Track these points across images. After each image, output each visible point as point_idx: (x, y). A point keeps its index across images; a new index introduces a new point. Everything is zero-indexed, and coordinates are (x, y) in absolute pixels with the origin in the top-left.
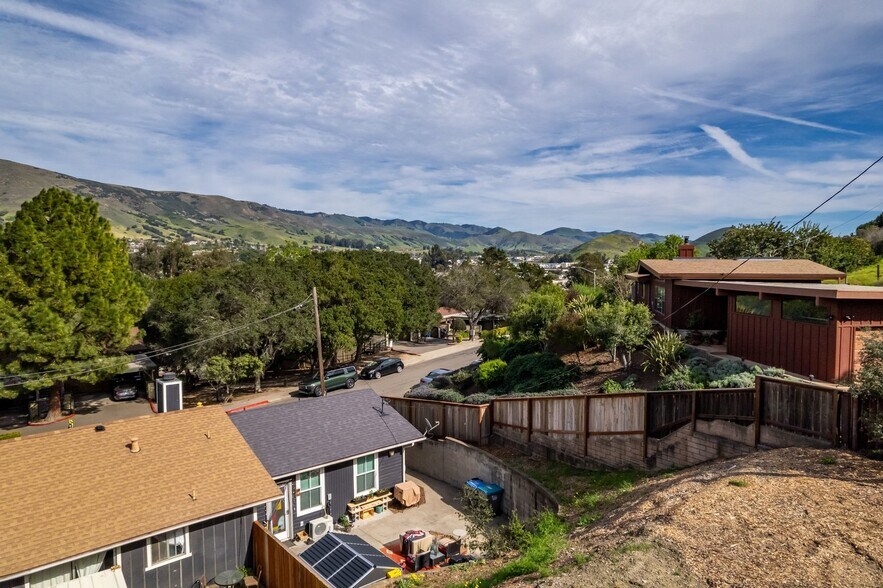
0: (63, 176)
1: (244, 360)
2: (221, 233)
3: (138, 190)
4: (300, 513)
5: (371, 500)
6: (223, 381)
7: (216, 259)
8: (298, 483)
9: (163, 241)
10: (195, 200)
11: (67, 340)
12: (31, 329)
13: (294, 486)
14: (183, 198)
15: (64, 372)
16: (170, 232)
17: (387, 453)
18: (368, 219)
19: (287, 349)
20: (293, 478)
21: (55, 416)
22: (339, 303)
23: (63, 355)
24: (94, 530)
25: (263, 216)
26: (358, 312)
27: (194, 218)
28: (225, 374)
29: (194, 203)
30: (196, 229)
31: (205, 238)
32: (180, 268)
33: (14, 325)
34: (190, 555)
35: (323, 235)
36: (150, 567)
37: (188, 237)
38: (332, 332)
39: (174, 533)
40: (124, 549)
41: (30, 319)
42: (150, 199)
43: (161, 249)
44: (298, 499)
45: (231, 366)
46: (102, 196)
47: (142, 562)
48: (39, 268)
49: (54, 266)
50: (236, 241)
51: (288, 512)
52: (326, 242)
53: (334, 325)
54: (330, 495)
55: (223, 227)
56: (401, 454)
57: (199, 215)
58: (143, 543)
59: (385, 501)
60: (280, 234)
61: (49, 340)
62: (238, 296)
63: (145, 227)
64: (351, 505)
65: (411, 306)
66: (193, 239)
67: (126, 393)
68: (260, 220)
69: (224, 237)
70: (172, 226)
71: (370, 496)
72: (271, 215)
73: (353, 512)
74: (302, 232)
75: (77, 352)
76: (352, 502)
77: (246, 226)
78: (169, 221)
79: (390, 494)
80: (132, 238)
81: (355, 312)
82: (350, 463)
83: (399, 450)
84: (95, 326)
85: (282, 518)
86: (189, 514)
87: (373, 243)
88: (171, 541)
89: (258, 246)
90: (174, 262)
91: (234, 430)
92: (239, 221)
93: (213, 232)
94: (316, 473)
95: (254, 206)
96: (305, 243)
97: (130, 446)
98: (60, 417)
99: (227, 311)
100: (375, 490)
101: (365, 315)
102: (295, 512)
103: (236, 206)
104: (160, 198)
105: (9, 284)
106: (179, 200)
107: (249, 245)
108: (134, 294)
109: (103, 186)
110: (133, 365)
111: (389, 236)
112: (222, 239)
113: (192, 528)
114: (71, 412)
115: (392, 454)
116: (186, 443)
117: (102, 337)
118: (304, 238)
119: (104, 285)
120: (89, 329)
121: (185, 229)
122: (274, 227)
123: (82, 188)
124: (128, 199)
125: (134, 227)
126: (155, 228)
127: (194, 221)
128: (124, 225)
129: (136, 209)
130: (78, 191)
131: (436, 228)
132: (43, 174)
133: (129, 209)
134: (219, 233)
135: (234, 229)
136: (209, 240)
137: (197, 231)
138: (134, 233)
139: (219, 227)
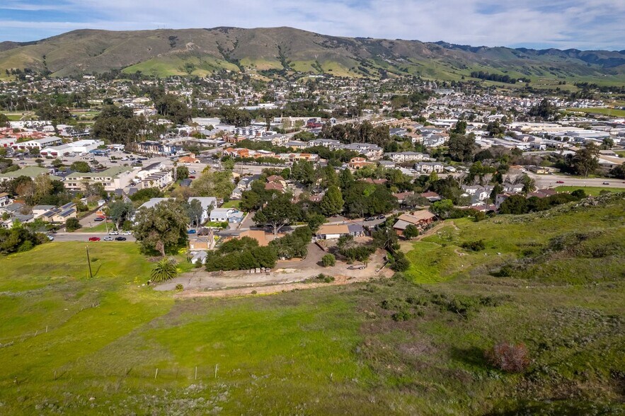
0: (317, 35)
2: (406, 70)
10: (391, 45)
14: (384, 44)
16: (374, 70)
18: (523, 50)
25: (437, 55)
27: (389, 59)
29: (390, 47)
30: (390, 68)
31: (394, 75)
35: (479, 69)
37: (385, 76)
42: (364, 47)
46: (336, 47)
50: (414, 77)
52: (479, 77)
55: (408, 65)
57: (394, 56)
63: (359, 68)
66: (387, 77)
68: (434, 58)
69: (408, 74)
70: (375, 65)
72: (443, 54)
74: (464, 67)
77: (424, 64)
78: (374, 62)
80: (351, 77)
92: (419, 60)
93: (401, 69)
95: (431, 47)
96: (463, 77)
103: (419, 47)
104: (370, 45)
106: (381, 45)
111: (537, 67)
112: (405, 76)
118: (464, 71)
121: (383, 68)
122: (443, 63)
123: (326, 42)
124: (351, 48)
125: (353, 68)
126: (365, 68)
127: (390, 61)
128: (348, 67)
129: (356, 55)
130: (324, 45)
131: (589, 56)
132: (307, 35)
133: (351, 55)
134: (404, 71)
135: (415, 67)
136: (397, 77)
137: (390, 70)
138: (353, 73)
139: (405, 65)
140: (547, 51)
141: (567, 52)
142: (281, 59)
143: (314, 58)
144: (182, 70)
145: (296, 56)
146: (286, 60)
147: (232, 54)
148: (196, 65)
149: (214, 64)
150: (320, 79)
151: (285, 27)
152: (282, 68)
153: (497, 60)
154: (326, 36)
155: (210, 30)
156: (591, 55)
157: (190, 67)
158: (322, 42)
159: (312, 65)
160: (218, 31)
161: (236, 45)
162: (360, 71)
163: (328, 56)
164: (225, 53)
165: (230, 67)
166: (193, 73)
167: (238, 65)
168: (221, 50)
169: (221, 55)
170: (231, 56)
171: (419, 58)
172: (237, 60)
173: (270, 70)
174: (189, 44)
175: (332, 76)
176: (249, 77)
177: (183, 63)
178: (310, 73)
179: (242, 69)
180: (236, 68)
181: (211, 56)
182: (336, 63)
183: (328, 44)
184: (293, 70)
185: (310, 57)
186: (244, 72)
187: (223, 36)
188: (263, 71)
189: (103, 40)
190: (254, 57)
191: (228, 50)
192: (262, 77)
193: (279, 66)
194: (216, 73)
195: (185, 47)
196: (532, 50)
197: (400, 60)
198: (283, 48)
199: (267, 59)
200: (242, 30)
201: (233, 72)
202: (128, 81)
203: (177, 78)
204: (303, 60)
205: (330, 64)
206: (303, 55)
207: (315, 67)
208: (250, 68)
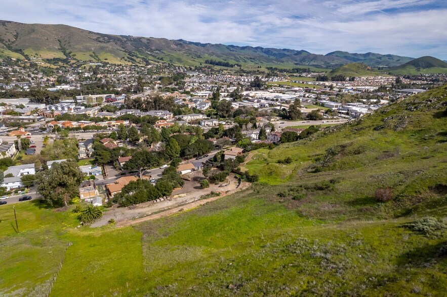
0: (90, 32)
2: (162, 59)
3: (122, 36)
9: (137, 65)
10: (149, 41)
14: (143, 41)
16: (139, 59)
18: (232, 46)
25: (181, 48)
27: (149, 51)
29: (148, 43)
30: (150, 57)
31: (155, 63)
35: (209, 58)
37: (148, 64)
42: (128, 42)
46: (108, 42)
50: (169, 64)
52: (211, 63)
55: (163, 55)
57: (151, 49)
60: (190, 59)
63: (128, 58)
66: (150, 64)
68: (179, 51)
69: (163, 62)
70: (140, 56)
72: (184, 47)
74: (200, 57)
77: (173, 55)
78: (138, 53)
80: (124, 64)
92: (169, 52)
93: (158, 59)
96: (201, 64)
104: (132, 41)
106: (141, 41)
109: (108, 36)
111: (242, 57)
118: (200, 60)
121: (146, 58)
122: (186, 54)
123: (99, 38)
124: (119, 42)
125: (123, 58)
126: (133, 57)
127: (149, 53)
128: (119, 57)
129: (123, 48)
130: (97, 40)
131: (268, 51)
132: (82, 32)
133: (120, 48)
134: (160, 60)
135: (168, 57)
136: (157, 63)
137: (151, 59)
138: (124, 61)
139: (161, 56)
140: (246, 47)
141: (257, 48)
142: (63, 50)
143: (91, 50)
145: (76, 49)
146: (67, 52)
147: (14, 44)
150: (100, 66)
151: (62, 25)
152: (65, 57)
153: (219, 53)
154: (98, 34)
156: (269, 51)
158: (95, 37)
159: (90, 55)
161: (16, 37)
162: (129, 60)
163: (102, 49)
164: (7, 44)
165: (15, 56)
167: (23, 54)
170: (14, 46)
171: (170, 50)
172: (21, 50)
173: (54, 59)
175: (108, 63)
176: (36, 65)
178: (90, 61)
179: (27, 57)
180: (22, 57)
182: (108, 54)
183: (101, 39)
184: (75, 59)
185: (87, 49)
186: (29, 60)
188: (48, 60)
190: (37, 48)
191: (9, 41)
192: (48, 65)
193: (61, 56)
196: (237, 46)
197: (156, 52)
198: (62, 41)
199: (50, 49)
200: (21, 25)
201: (18, 60)
204: (82, 51)
205: (105, 54)
206: (81, 48)
207: (93, 57)
208: (35, 57)
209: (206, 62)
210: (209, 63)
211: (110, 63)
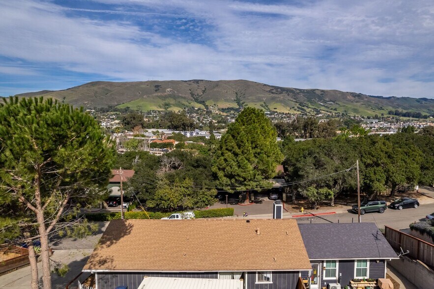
0: (265, 85)
1: (324, 190)
2: (335, 109)
3: (296, 89)
4: (325, 278)
5: (363, 282)
6: (313, 199)
7: (330, 126)
8: (325, 264)
9: (306, 114)
10: (323, 93)
11: (251, 172)
12: (239, 167)
13: (323, 265)
14: (317, 92)
15: (250, 185)
16: (310, 109)
17: (375, 261)
18: (425, 99)
19: (347, 188)
20: (323, 262)
21: (247, 202)
22: (378, 165)
23: (249, 178)
24: (239, 262)
25: (358, 100)
26: (389, 171)
27: (321, 102)
28: (315, 196)
30: (322, 108)
31: (326, 113)
32: (312, 130)
33: (234, 164)
34: (272, 283)
35: (394, 110)
36: (257, 282)
37: (318, 112)
38: (372, 181)
39: (267, 273)
40: (249, 273)
41: (239, 163)
42: (301, 94)
43: (304, 118)
44: (324, 271)
45: (317, 193)
46: (280, 93)
47: (254, 280)
48: (242, 142)
49: (248, 141)
50: (343, 114)
51: (319, 276)
52: (395, 115)
53: (373, 177)
54: (341, 274)
55: (337, 106)
56: (384, 263)
57: (324, 100)
58: (255, 273)
59: (371, 285)
60: (368, 110)
61: (245, 172)
62: (324, 159)
63: (298, 108)
64: (352, 282)
65: (427, 168)
66: (321, 113)
67: (274, 196)
68: (356, 102)
69: (337, 112)
70: (311, 106)
71: (363, 280)
72: (363, 99)
73: (352, 286)
74: (381, 109)
75: (254, 178)
76: (352, 280)
77: (349, 106)
78: (309, 104)
79: (375, 282)
80: (292, 113)
81: (387, 171)
82: (353, 261)
83: (383, 261)
84: (261, 167)
85: (316, 278)
86: (271, 267)
87: (428, 114)
88: (265, 275)
89: (354, 117)
90: (309, 127)
91: (299, 233)
92: (345, 103)
93: (331, 109)
94: (335, 262)
95: (354, 95)
96: (382, 115)
97: (256, 231)
98: (249, 203)
99: (318, 165)
100: (366, 278)
101: (393, 173)
102: (322, 277)
103: (344, 95)
104: (306, 93)
105: (233, 148)
106: (315, 93)
107: (350, 116)
108: (277, 153)
109: (281, 88)
110: (277, 184)
112: (335, 113)
113: (273, 273)
114: (252, 202)
115: (378, 262)
116: (278, 234)
117: (264, 172)
118: (382, 112)
119: (265, 150)
120: (259, 168)
121: (317, 108)
122: (364, 106)
123: (272, 90)
124: (291, 94)
125: (293, 108)
126: (303, 107)
127: (322, 104)
128: (289, 106)
129: (295, 99)
130: (271, 92)
132: (258, 85)
133: (292, 99)
135: (342, 108)
136: (329, 113)
137: (323, 109)
138: (293, 110)
139: (334, 106)
142: (238, 101)
143: (263, 100)
144: (161, 107)
145: (249, 99)
146: (241, 102)
147: (201, 97)
148: (172, 104)
149: (186, 103)
150: (267, 114)
151: (242, 80)
152: (238, 107)
154: (272, 86)
155: (186, 81)
157: (167, 105)
158: (269, 90)
159: (261, 105)
160: (191, 83)
161: (204, 92)
162: (298, 109)
163: (273, 99)
164: (196, 97)
165: (197, 106)
166: (169, 109)
167: (204, 105)
168: (192, 95)
169: (192, 98)
170: (200, 99)
171: (345, 102)
172: (204, 102)
173: (228, 109)
174: (168, 90)
175: (277, 112)
176: (211, 112)
177: (162, 102)
179: (207, 107)
180: (202, 107)
181: (185, 98)
182: (280, 104)
183: (274, 91)
185: (260, 100)
186: (208, 109)
187: (195, 85)
188: (222, 109)
189: (109, 88)
190: (217, 99)
191: (198, 95)
192: (222, 113)
193: (236, 106)
194: (187, 109)
195: (165, 92)
196: (431, 99)
197: (330, 103)
198: (239, 94)
199: (227, 100)
200: (210, 82)
201: (199, 109)
202: (118, 113)
203: (156, 112)
204: (254, 102)
205: (275, 104)
206: (254, 98)
207: (263, 107)
208: (213, 106)
209: (390, 113)
210: (393, 114)
211: (279, 111)
